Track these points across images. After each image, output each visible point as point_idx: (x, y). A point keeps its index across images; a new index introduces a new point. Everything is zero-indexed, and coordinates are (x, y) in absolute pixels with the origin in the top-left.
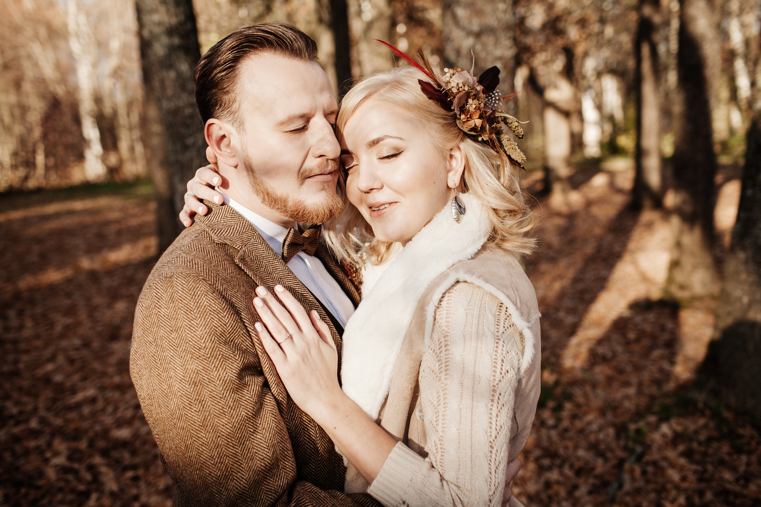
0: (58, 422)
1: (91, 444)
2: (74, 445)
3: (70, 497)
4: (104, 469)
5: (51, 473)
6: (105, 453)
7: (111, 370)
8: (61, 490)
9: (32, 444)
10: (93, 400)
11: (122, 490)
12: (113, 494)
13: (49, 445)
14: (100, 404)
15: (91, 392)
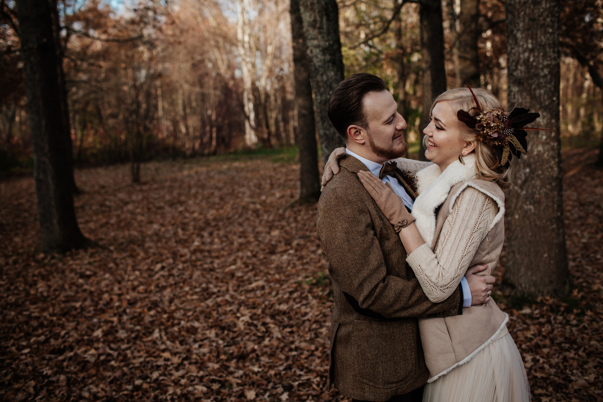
0: (243, 298)
1: (263, 312)
2: (254, 311)
3: (253, 338)
4: (272, 326)
5: (241, 325)
6: (273, 317)
7: (272, 272)
8: (247, 334)
9: (228, 309)
10: (263, 288)
11: (284, 337)
12: (278, 339)
13: (238, 310)
14: (267, 290)
15: (261, 283)
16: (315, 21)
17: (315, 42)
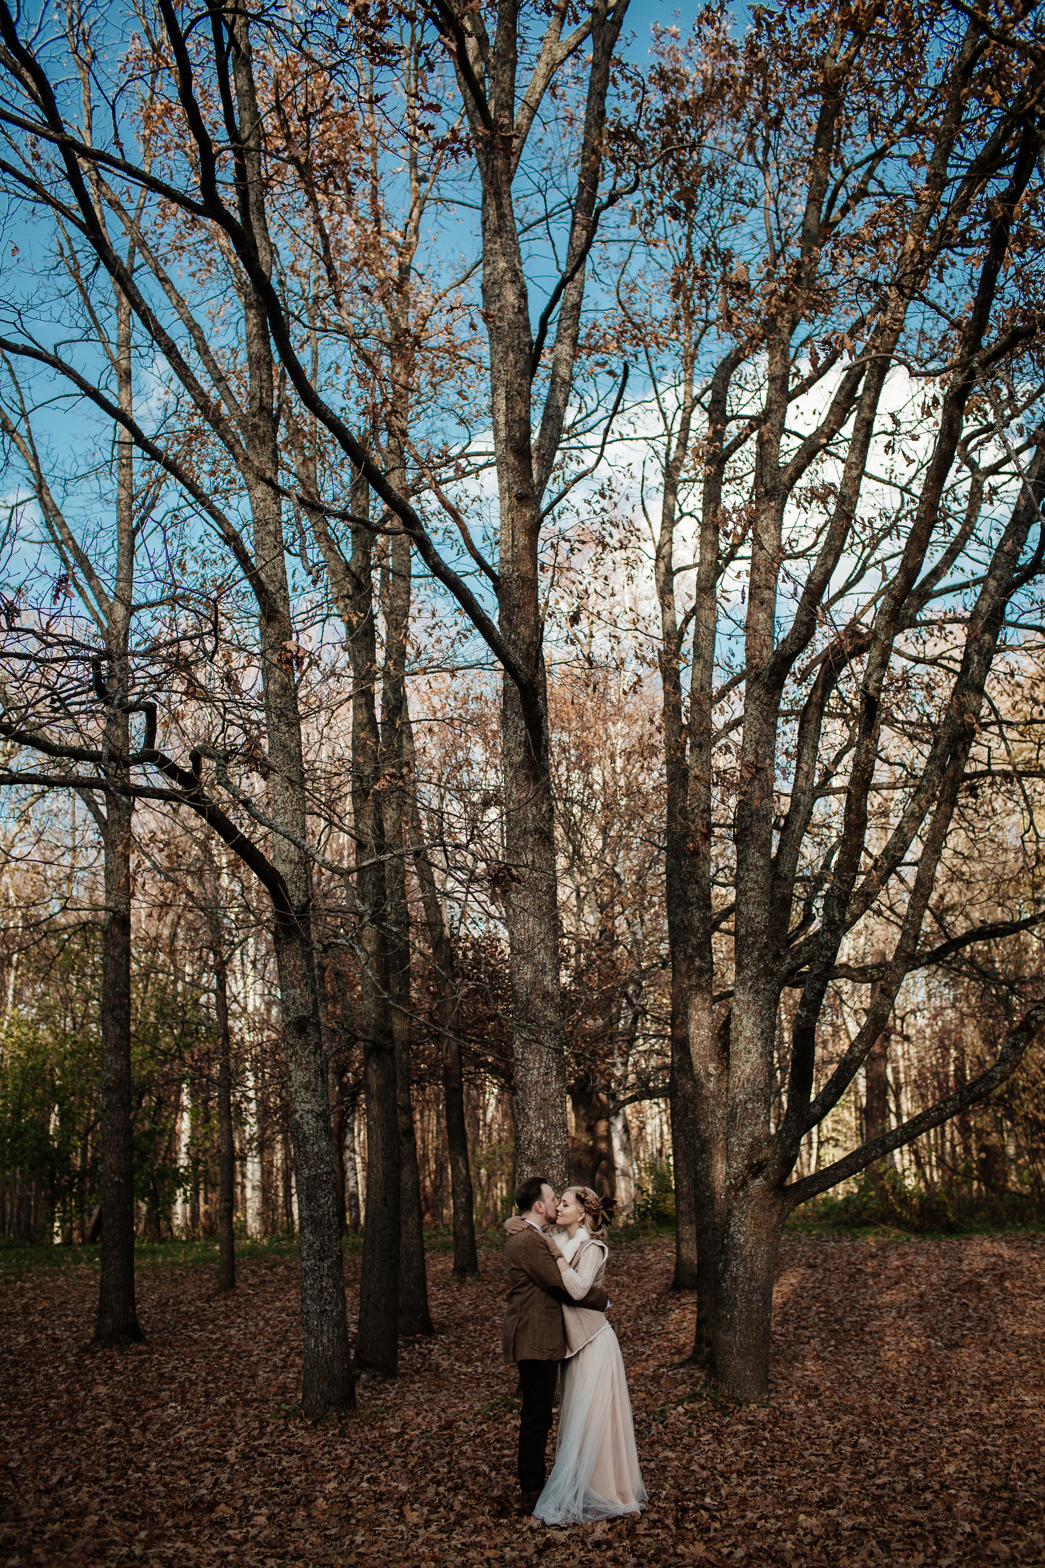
16: (309, 1082)
17: (308, 1106)
